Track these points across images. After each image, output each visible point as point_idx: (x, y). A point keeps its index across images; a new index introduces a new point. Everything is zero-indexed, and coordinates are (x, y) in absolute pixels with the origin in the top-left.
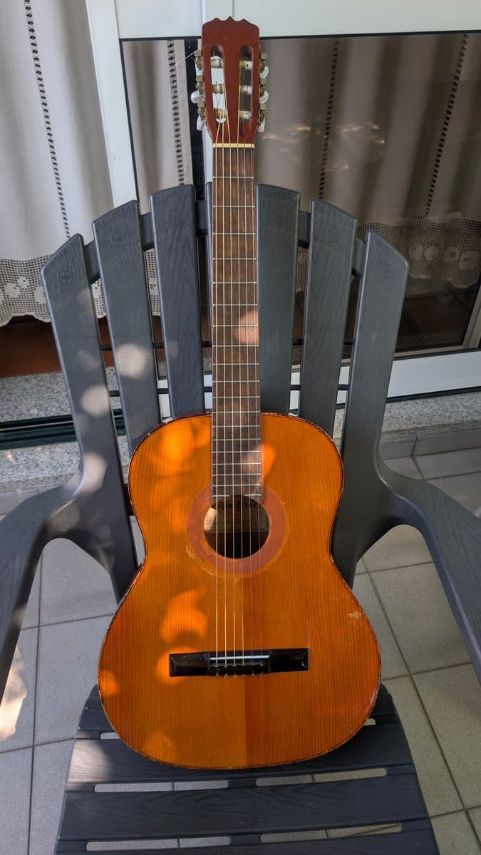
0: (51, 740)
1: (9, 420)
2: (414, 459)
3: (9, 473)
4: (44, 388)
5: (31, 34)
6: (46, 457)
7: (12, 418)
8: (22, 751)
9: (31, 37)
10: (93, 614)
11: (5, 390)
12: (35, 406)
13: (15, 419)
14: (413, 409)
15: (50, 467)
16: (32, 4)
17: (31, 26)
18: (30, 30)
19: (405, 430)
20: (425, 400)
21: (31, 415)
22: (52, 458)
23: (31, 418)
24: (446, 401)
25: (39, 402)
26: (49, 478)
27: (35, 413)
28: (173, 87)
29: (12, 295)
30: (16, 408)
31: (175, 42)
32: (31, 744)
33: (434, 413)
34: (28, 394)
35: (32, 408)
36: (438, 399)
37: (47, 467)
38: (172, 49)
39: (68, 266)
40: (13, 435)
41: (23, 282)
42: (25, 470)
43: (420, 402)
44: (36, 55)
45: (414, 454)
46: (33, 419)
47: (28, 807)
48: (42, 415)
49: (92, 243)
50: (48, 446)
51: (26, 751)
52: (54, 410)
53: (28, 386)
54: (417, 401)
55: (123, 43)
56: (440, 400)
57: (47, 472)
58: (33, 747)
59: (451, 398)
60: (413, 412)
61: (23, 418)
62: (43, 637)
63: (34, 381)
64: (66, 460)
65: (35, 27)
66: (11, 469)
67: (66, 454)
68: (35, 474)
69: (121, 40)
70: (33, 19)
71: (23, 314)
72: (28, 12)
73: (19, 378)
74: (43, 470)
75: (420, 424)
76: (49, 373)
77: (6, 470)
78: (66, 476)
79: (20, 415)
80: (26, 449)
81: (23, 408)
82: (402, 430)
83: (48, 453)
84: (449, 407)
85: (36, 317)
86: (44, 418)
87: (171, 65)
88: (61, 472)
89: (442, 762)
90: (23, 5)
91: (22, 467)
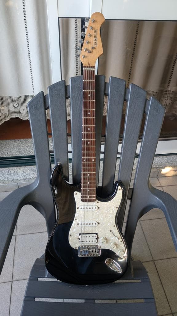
0: (19, 279)
1: (8, 156)
2: (158, 178)
3: (7, 177)
4: (21, 145)
5: (24, 13)
6: (21, 171)
7: (9, 155)
8: (8, 283)
9: (24, 14)
10: (36, 232)
11: (7, 145)
12: (18, 152)
13: (10, 156)
14: (158, 160)
15: (22, 175)
16: (25, 1)
17: (24, 10)
18: (24, 11)
19: (155, 168)
20: (163, 157)
21: (16, 155)
22: (23, 172)
23: (16, 156)
24: (171, 157)
25: (20, 150)
26: (22, 179)
27: (18, 154)
28: (76, 36)
29: (11, 110)
30: (11, 152)
31: (78, 19)
32: (11, 280)
33: (166, 162)
34: (15, 147)
35: (16, 152)
36: (168, 156)
37: (21, 175)
38: (76, 21)
39: (37, 103)
40: (10, 162)
41: (16, 105)
42: (13, 176)
43: (161, 157)
44: (25, 21)
45: (158, 176)
46: (17, 156)
47: (9, 305)
48: (21, 155)
49: (47, 95)
50: (22, 167)
51: (9, 283)
52: (25, 153)
53: (15, 143)
54: (160, 157)
55: (60, 19)
56: (168, 157)
57: (21, 177)
58: (12, 282)
59: (173, 156)
60: (158, 161)
61: (13, 156)
62: (17, 239)
63: (18, 142)
64: (29, 173)
65: (26, 10)
66: (8, 175)
67: (29, 170)
68: (17, 177)
69: (59, 18)
70: (25, 7)
71: (15, 117)
72: (24, 4)
73: (12, 141)
74: (20, 176)
75: (161, 165)
76: (23, 139)
77: (6, 175)
78: (29, 179)
79: (12, 155)
80: (14, 168)
81: (14, 152)
82: (154, 168)
83: (22, 170)
84: (172, 160)
85: (20, 118)
86: (21, 156)
87: (76, 27)
88: (27, 177)
89: (164, 295)
90: (22, 2)
91: (12, 174)
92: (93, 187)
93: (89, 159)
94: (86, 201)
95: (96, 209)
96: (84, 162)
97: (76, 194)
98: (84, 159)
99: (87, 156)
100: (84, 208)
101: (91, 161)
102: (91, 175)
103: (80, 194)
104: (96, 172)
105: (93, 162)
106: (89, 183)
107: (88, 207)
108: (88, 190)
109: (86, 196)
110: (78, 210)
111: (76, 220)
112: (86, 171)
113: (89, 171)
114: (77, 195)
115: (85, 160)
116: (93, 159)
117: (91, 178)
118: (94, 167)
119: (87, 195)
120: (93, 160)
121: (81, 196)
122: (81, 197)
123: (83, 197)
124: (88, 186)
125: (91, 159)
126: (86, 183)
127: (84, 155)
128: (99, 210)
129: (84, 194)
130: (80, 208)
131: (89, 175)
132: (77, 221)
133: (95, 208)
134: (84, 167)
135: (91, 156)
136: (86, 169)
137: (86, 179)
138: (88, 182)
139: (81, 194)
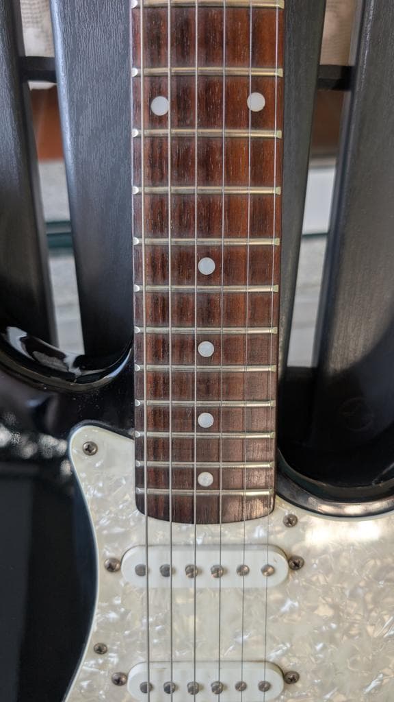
92: (251, 387)
93: (209, 84)
94: (182, 513)
95: (273, 581)
96: (156, 121)
97: (90, 449)
98: (155, 90)
99: (183, 53)
100: (167, 571)
101: (238, 115)
102: (229, 265)
103: (127, 446)
104: (280, 235)
105: (260, 120)
106: (206, 349)
107: (206, 560)
108: (205, 420)
109: (179, 472)
110: (110, 577)
111: (100, 650)
112: (183, 228)
113: (208, 229)
114: (97, 461)
115: (162, 106)
116: (260, 85)
117: (232, 299)
118: (259, 178)
119: (196, 465)
120: (256, 102)
121: (139, 472)
122: (139, 481)
123: (157, 477)
124: (201, 374)
125: (238, 90)
126: (185, 347)
127: (155, 42)
128: (299, 579)
129: (158, 449)
130: (128, 569)
131: (206, 266)
132: (113, 658)
133: (268, 571)
134: (157, 175)
135: (236, 57)
136: (183, 204)
137: (183, 314)
138: (206, 338)
139: (139, 455)
